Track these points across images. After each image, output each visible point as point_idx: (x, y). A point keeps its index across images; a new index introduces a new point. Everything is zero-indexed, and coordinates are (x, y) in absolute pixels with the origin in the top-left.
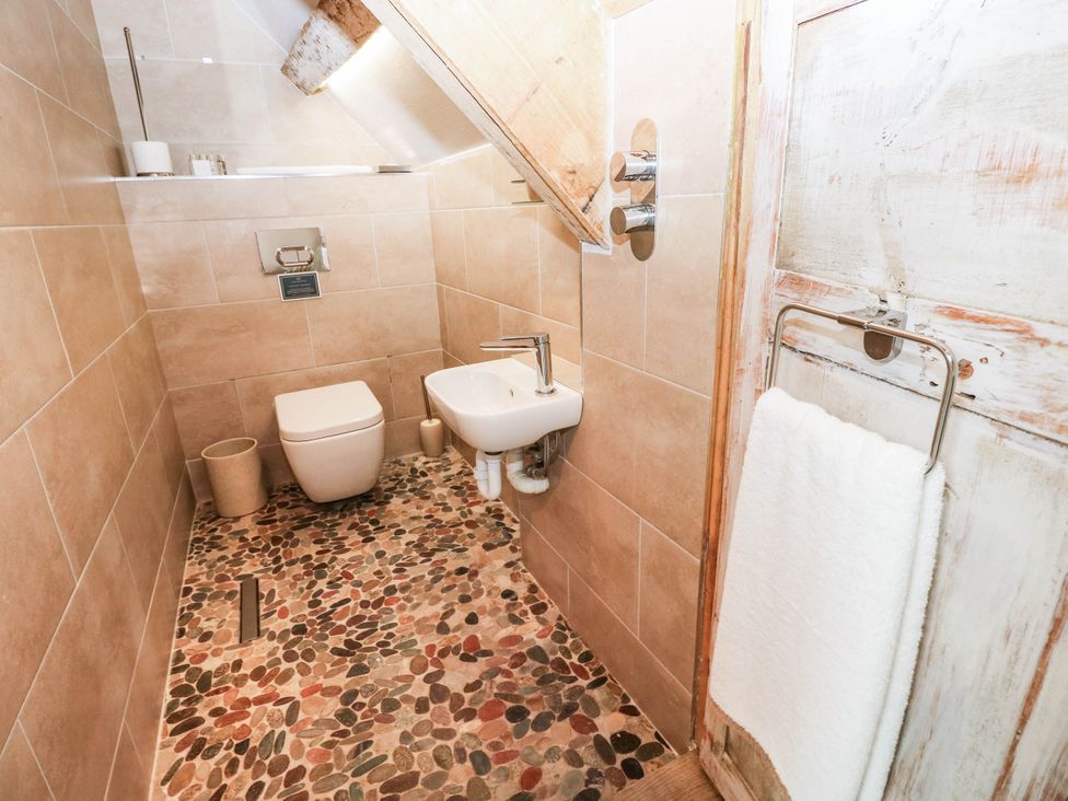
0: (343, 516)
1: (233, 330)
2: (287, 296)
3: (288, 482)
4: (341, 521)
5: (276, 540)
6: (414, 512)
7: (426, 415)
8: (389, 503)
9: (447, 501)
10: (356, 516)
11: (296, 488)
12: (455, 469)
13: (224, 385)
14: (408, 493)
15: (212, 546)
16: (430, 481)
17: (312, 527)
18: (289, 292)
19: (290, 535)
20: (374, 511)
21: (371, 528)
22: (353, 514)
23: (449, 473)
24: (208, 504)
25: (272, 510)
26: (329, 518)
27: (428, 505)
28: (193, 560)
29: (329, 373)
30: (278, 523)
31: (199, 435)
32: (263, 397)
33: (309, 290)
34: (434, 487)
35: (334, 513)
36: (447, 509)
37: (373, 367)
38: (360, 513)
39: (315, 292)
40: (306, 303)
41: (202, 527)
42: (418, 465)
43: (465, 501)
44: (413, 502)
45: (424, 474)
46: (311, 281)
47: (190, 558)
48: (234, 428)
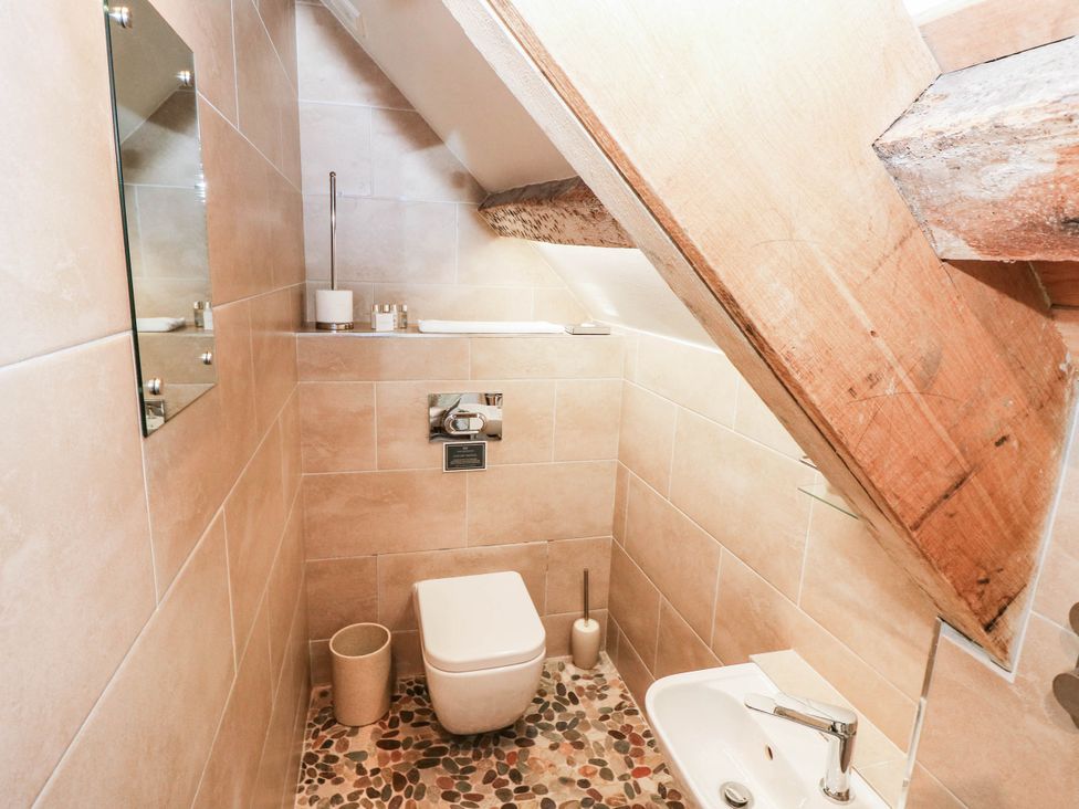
0: (477, 756)
1: (386, 500)
2: (450, 466)
3: (413, 677)
4: (474, 764)
5: (398, 781)
6: (566, 770)
7: (581, 613)
8: (533, 744)
9: (606, 758)
10: (493, 758)
11: (421, 690)
12: (613, 697)
13: (365, 560)
14: (556, 731)
15: (328, 774)
16: (581, 715)
17: (441, 766)
18: (452, 463)
19: (414, 777)
20: (514, 753)
21: (512, 786)
22: (488, 754)
23: (606, 704)
24: (323, 694)
25: (394, 723)
26: (460, 756)
27: (582, 759)
28: (303, 793)
29: (480, 555)
30: (401, 749)
31: (329, 614)
32: (405, 576)
33: (476, 461)
34: (587, 726)
35: (467, 748)
36: (607, 775)
37: (530, 551)
38: (499, 755)
39: (481, 464)
40: (468, 476)
41: (315, 735)
42: (566, 678)
43: (630, 764)
44: (561, 749)
45: (574, 700)
46: (478, 452)
47: (301, 789)
48: (366, 611)
